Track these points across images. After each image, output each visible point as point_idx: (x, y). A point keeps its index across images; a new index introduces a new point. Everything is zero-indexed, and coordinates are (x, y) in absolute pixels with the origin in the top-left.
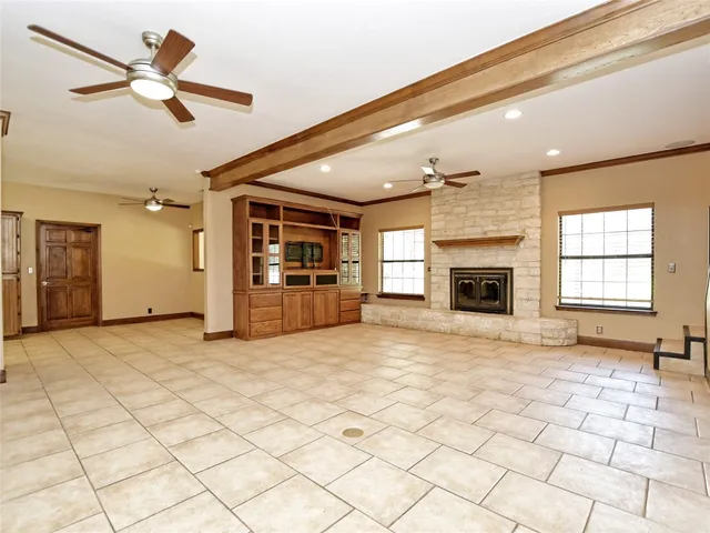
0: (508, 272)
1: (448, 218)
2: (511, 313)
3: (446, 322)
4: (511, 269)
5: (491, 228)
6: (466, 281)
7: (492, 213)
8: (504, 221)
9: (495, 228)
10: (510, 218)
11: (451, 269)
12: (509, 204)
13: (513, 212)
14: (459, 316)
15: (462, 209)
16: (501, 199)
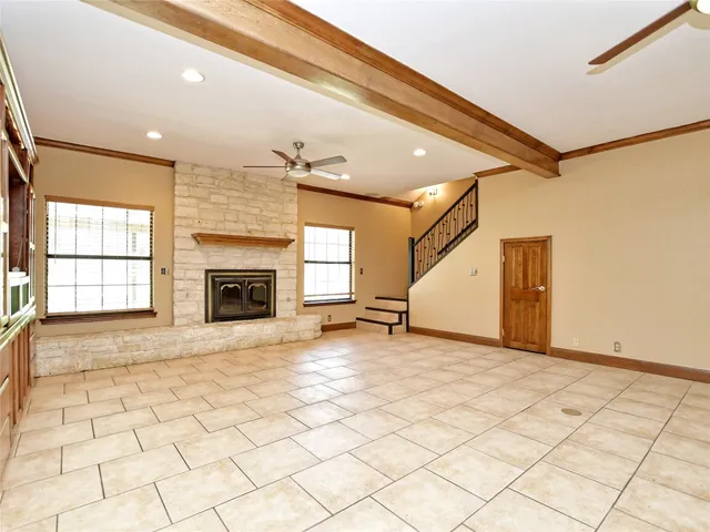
0: (272, 274)
1: (203, 205)
2: (275, 315)
3: (220, 338)
4: (275, 271)
5: (256, 227)
6: (230, 286)
7: (256, 211)
8: (267, 222)
9: (259, 228)
10: (274, 220)
11: (207, 271)
12: (273, 206)
13: (276, 215)
14: (238, 327)
15: (223, 199)
16: (265, 199)
